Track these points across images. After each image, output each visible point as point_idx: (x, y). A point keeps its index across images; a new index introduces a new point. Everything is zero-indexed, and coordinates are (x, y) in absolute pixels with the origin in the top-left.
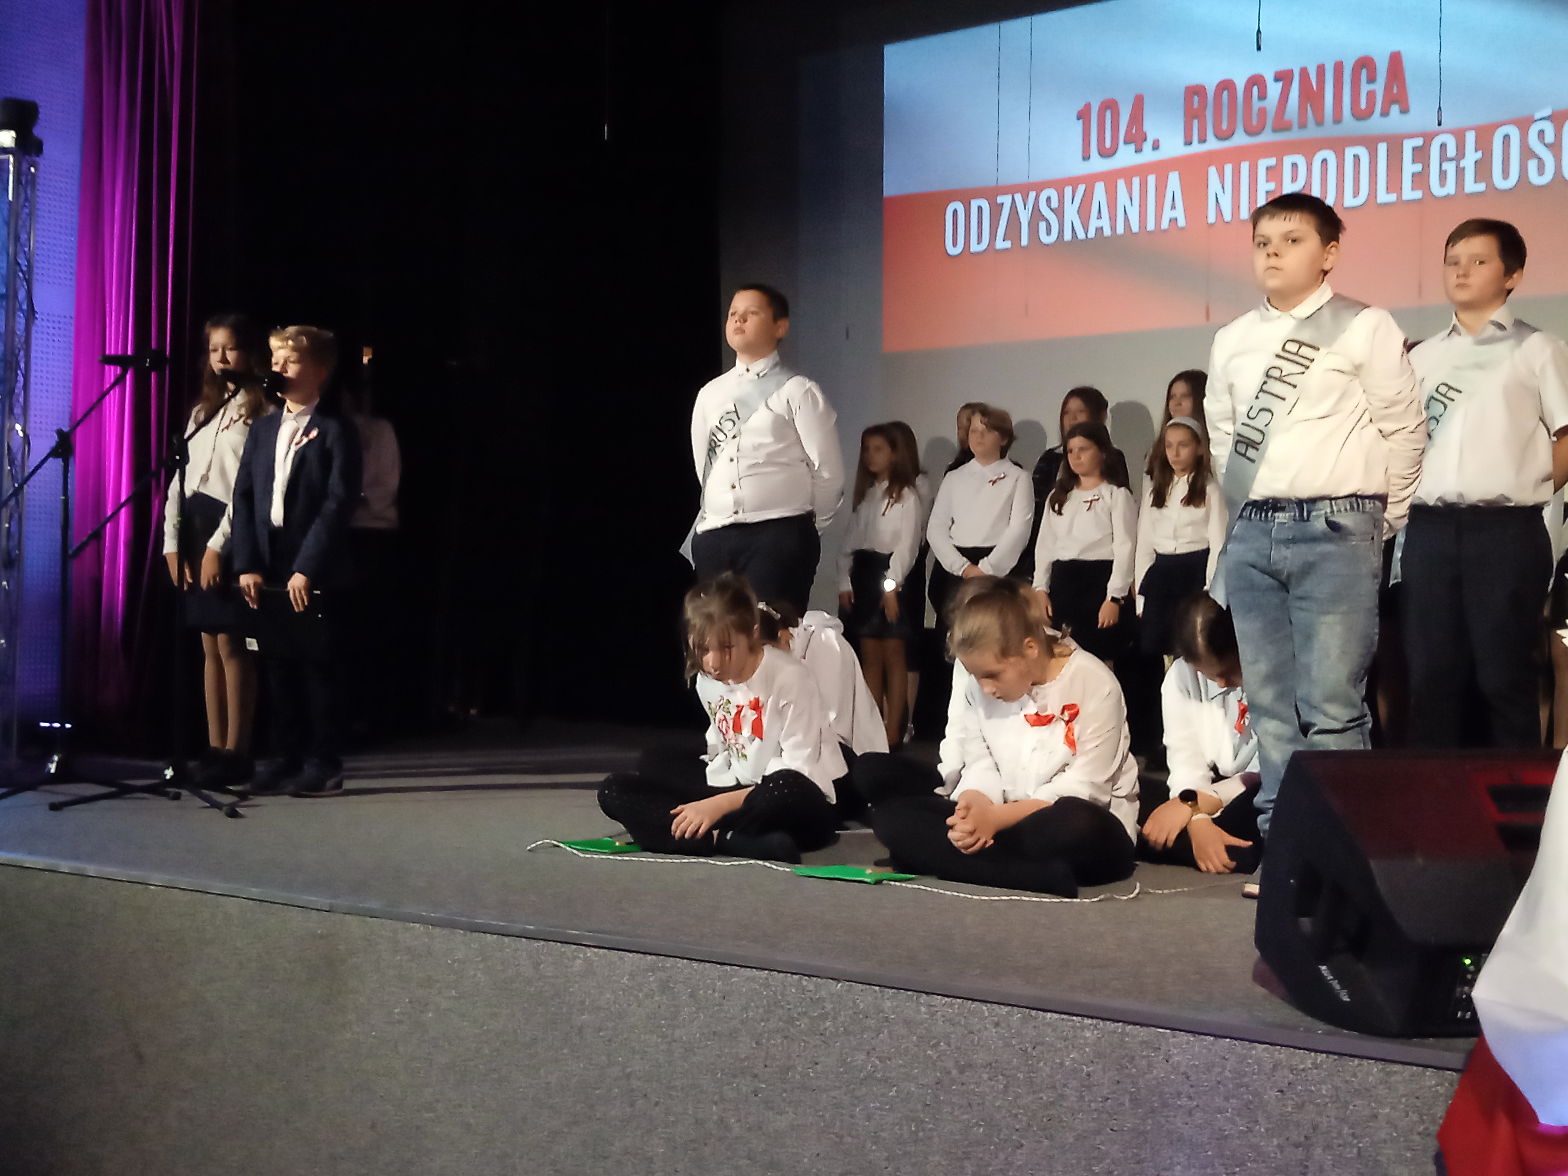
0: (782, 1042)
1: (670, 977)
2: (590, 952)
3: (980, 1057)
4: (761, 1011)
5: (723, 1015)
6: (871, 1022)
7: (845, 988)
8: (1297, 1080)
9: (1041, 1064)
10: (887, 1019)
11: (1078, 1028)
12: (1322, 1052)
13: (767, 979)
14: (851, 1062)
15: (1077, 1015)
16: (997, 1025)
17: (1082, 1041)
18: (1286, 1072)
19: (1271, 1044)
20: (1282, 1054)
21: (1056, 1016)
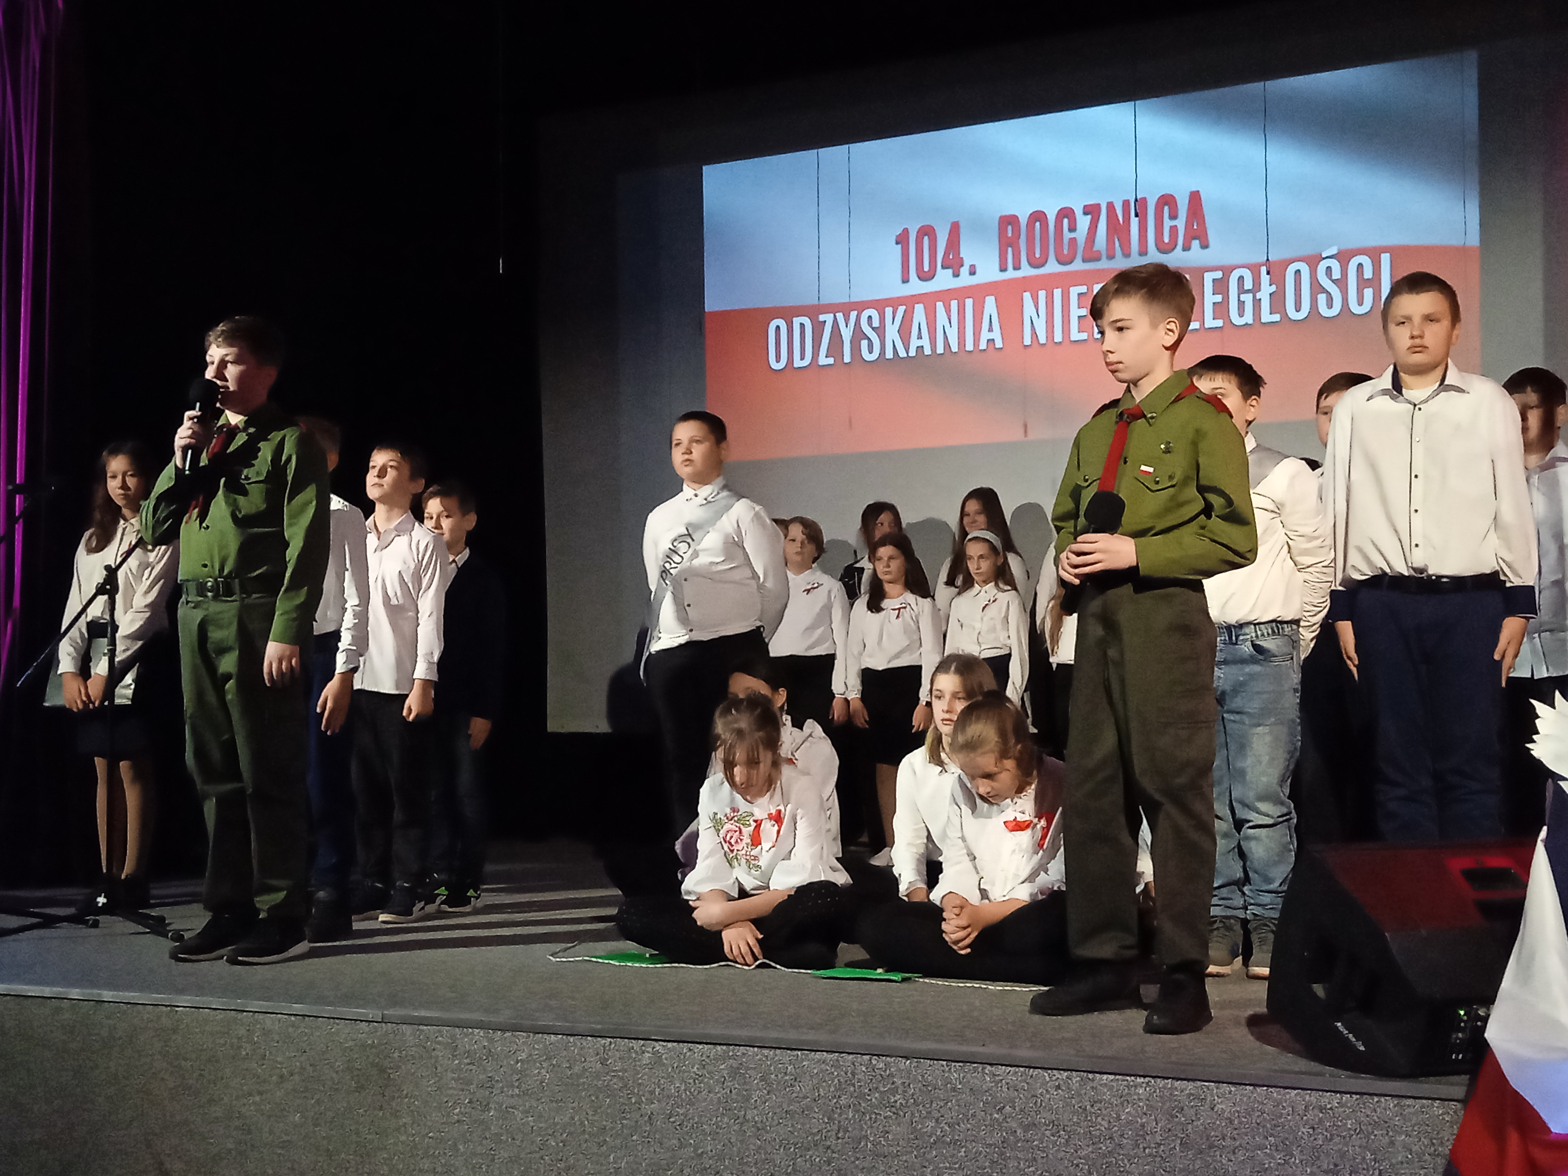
0: (854, 1116)
1: (741, 1064)
2: (658, 1046)
3: (1044, 1117)
4: (832, 1089)
5: (794, 1095)
6: (941, 1094)
7: (915, 1064)
8: (1326, 1118)
9: (1099, 1119)
10: (954, 1089)
11: (1132, 1086)
12: (1346, 1093)
13: (837, 1060)
14: (921, 1129)
15: (1131, 1075)
16: (1058, 1087)
17: (1136, 1097)
18: (1316, 1111)
19: (1302, 1089)
20: (1312, 1097)
21: (1111, 1077)
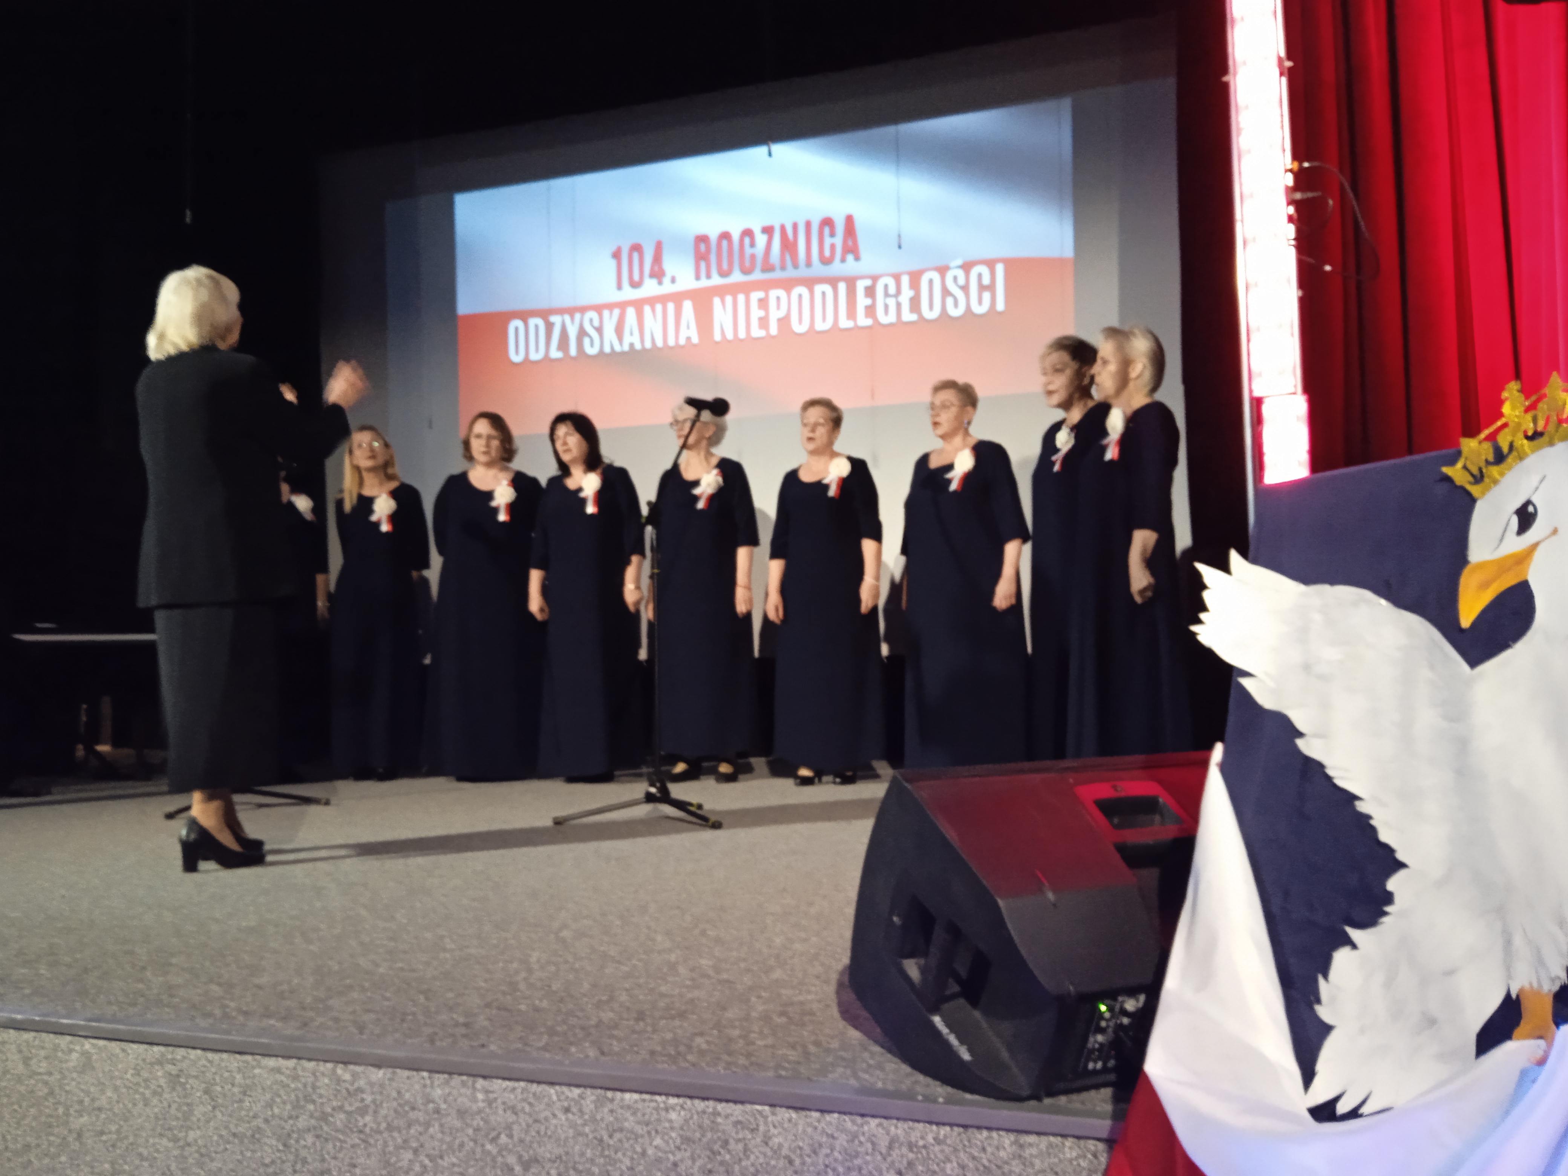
7: (389, 1075)
12: (944, 1124)
18: (905, 1150)
19: (886, 1118)
20: (898, 1129)
